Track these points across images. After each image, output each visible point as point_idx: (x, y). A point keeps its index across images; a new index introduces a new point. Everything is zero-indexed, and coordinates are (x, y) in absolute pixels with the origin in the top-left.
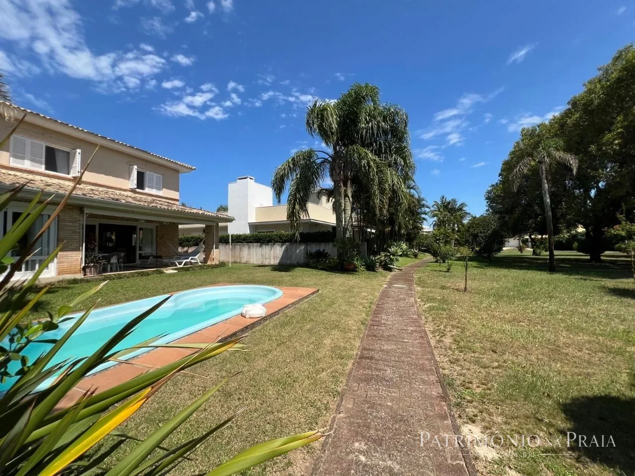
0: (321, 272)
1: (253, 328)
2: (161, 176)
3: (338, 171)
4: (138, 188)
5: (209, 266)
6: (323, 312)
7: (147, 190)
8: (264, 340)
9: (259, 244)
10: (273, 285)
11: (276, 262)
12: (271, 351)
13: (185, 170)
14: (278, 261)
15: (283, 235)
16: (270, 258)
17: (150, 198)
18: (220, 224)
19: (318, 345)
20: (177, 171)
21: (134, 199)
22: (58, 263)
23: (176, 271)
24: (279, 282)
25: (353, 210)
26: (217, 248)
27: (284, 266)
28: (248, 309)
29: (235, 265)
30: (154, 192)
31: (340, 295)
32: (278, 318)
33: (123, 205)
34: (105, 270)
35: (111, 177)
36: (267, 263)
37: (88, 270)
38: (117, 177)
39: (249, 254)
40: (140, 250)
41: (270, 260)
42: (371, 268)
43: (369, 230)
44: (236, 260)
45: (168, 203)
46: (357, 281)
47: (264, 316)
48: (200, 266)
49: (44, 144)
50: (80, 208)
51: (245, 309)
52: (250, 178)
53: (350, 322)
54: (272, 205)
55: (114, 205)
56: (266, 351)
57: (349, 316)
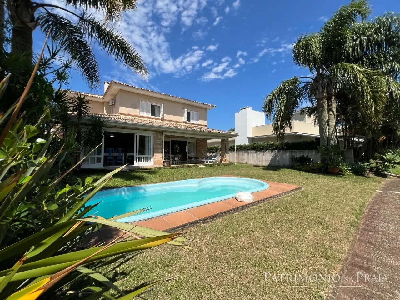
0: (304, 173)
1: (243, 210)
2: (198, 113)
3: (321, 90)
4: (187, 121)
5: (223, 164)
6: (305, 207)
7: (192, 122)
8: (250, 221)
9: (255, 151)
10: (262, 179)
11: (267, 164)
12: (254, 232)
13: (210, 108)
14: (269, 163)
15: (272, 145)
16: (262, 161)
17: (193, 126)
18: (230, 139)
19: (300, 238)
20: (206, 109)
21: (185, 126)
22: (154, 159)
23: (205, 166)
24: (268, 178)
25: (337, 121)
26: (228, 153)
27: (273, 167)
28: (240, 195)
29: (239, 164)
30: (195, 122)
31: (324, 194)
32: (264, 205)
33: (178, 129)
34: (173, 164)
35: (176, 116)
36: (260, 164)
37: (165, 163)
38: (178, 116)
39: (248, 158)
40: (189, 154)
41: (263, 163)
42: (359, 172)
43: (356, 140)
44: (240, 161)
45: (201, 127)
46: (342, 183)
47: (252, 202)
48: (218, 164)
49: (150, 104)
50: (162, 132)
51: (238, 194)
52: (249, 108)
53: (336, 222)
54: (264, 124)
55: (175, 130)
56: (250, 231)
57: (335, 216)
